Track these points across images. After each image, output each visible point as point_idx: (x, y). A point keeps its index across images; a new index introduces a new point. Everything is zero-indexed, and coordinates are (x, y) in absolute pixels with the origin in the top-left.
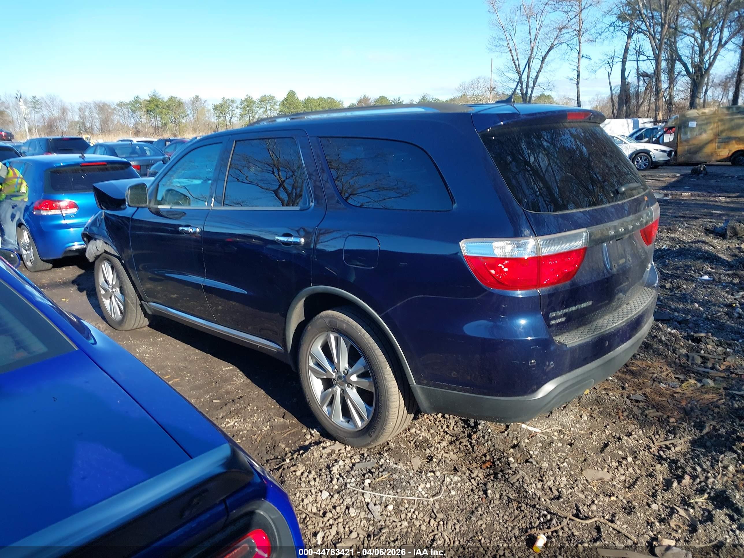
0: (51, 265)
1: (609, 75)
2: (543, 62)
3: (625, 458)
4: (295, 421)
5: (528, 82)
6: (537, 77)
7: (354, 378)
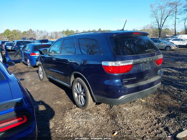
0: (33, 67)
1: (185, 23)
2: (165, 20)
3: (147, 118)
4: (72, 103)
5: (161, 25)
6: (163, 24)
7: (82, 93)
